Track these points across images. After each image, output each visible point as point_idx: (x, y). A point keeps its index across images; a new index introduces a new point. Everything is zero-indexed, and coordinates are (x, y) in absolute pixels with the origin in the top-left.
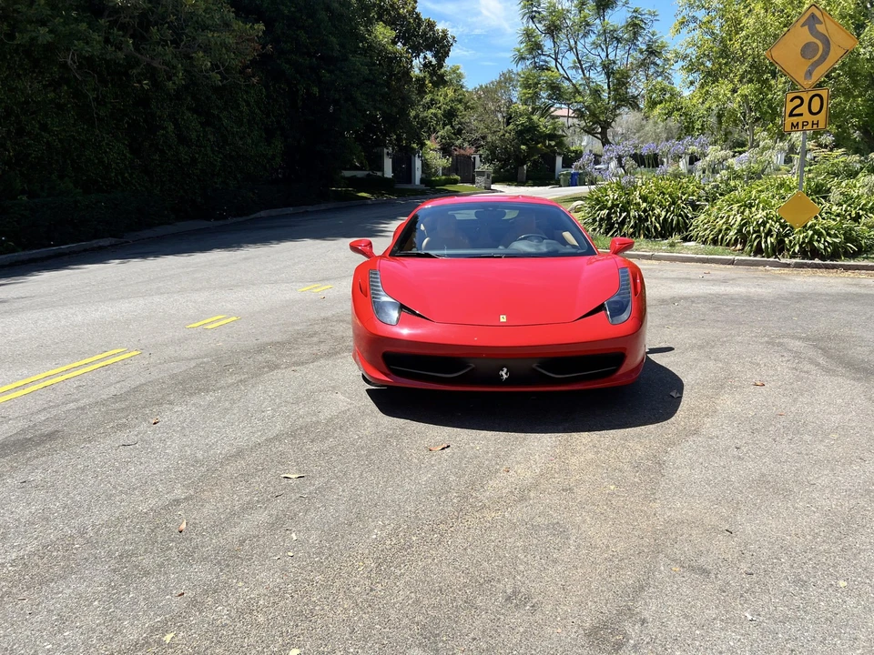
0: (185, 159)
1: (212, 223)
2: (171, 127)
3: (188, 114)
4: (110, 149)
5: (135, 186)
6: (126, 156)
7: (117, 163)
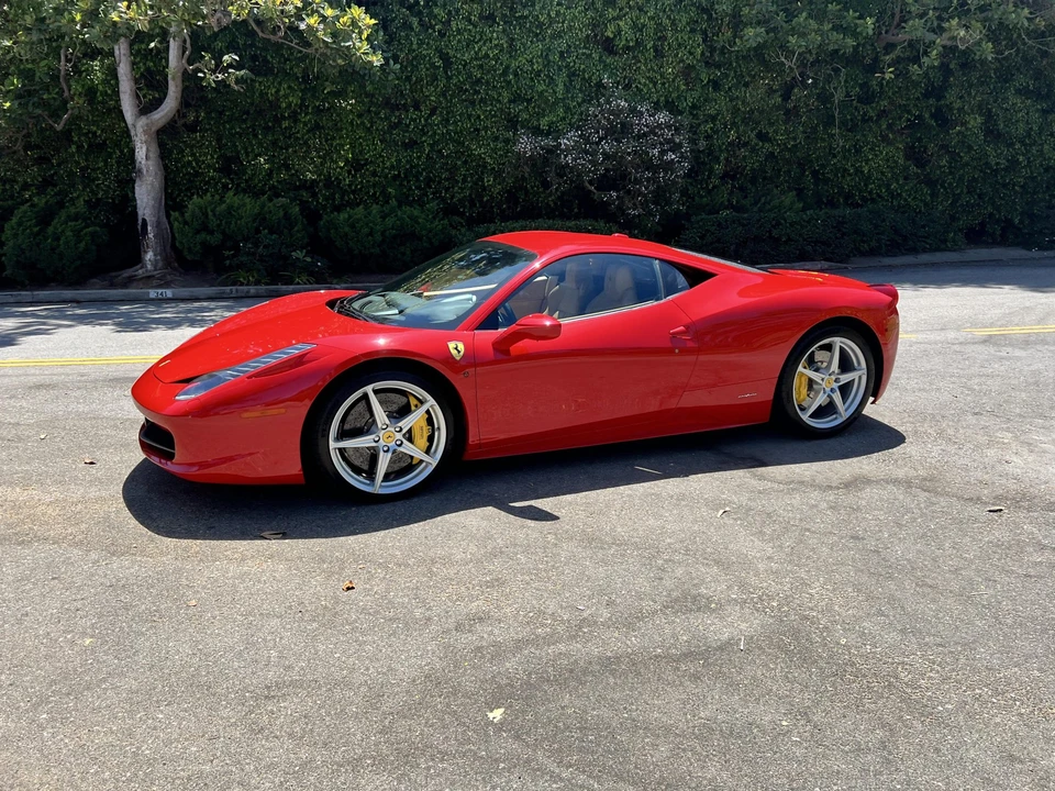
0: (997, 164)
1: (1035, 253)
2: (975, 121)
3: (1014, 100)
4: (876, 155)
5: (906, 200)
6: (896, 162)
7: (883, 173)
